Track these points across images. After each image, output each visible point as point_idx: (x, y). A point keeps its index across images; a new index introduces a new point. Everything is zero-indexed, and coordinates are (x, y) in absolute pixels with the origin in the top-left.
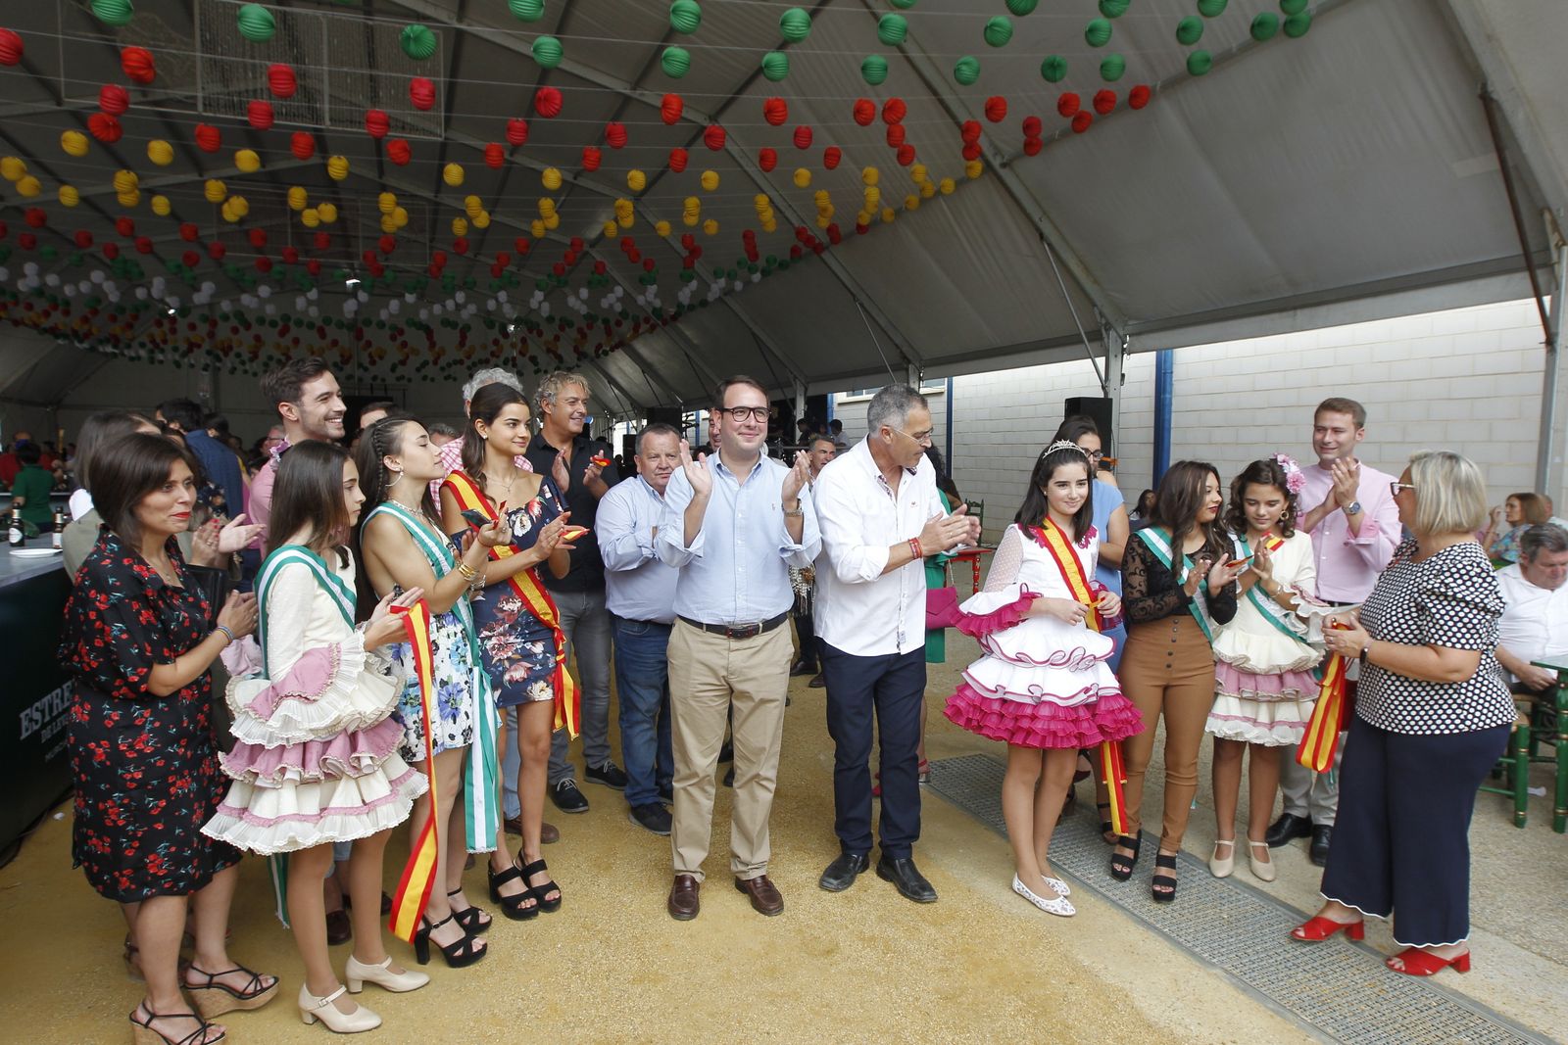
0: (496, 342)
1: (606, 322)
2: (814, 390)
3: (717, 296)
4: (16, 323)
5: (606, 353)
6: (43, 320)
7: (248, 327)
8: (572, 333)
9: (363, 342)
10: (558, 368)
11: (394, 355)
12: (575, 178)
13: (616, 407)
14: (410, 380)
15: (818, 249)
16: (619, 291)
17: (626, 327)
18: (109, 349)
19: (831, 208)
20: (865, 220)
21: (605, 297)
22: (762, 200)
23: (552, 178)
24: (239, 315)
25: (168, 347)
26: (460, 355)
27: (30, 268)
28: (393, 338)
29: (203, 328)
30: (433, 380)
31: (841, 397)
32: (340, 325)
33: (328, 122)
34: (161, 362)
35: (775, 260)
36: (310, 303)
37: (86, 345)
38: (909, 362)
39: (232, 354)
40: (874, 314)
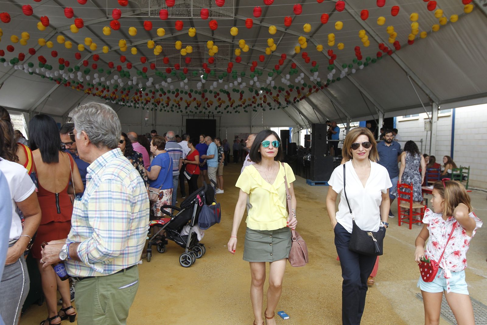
0: (254, 97)
1: (297, 88)
2: (387, 116)
3: (344, 75)
4: (94, 95)
5: (298, 101)
6: (101, 94)
7: (165, 94)
8: (284, 93)
9: (205, 99)
10: (279, 108)
11: (216, 104)
12: (286, 30)
13: (302, 123)
14: (222, 113)
15: (390, 53)
16: (302, 75)
17: (306, 90)
18: (122, 103)
19: (395, 34)
20: (412, 38)
21: (297, 78)
22: (362, 33)
23: (273, 29)
24: (162, 90)
25: (140, 102)
26: (240, 103)
27: (96, 75)
28: (215, 97)
29: (151, 95)
30: (231, 113)
31: (399, 118)
32: (196, 92)
33: (192, 16)
34: (138, 107)
35: (370, 59)
36: (185, 84)
37: (115, 102)
38: (433, 102)
39: (160, 104)
40: (416, 81)
